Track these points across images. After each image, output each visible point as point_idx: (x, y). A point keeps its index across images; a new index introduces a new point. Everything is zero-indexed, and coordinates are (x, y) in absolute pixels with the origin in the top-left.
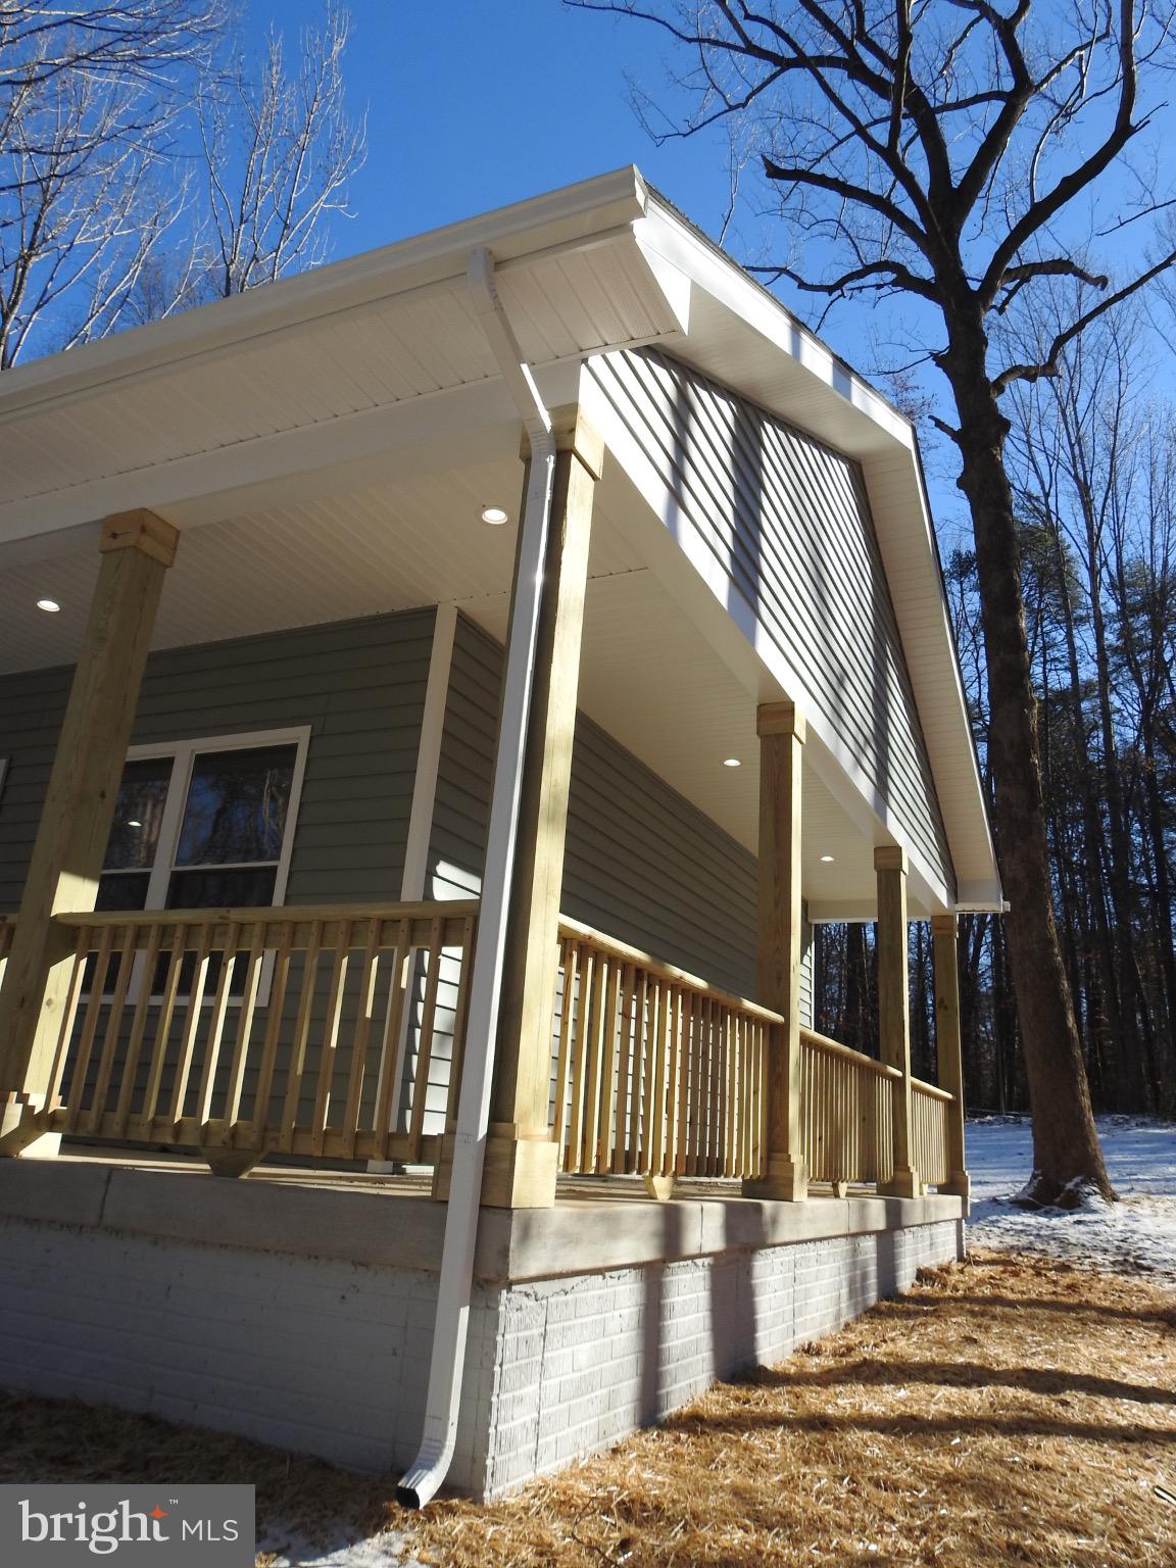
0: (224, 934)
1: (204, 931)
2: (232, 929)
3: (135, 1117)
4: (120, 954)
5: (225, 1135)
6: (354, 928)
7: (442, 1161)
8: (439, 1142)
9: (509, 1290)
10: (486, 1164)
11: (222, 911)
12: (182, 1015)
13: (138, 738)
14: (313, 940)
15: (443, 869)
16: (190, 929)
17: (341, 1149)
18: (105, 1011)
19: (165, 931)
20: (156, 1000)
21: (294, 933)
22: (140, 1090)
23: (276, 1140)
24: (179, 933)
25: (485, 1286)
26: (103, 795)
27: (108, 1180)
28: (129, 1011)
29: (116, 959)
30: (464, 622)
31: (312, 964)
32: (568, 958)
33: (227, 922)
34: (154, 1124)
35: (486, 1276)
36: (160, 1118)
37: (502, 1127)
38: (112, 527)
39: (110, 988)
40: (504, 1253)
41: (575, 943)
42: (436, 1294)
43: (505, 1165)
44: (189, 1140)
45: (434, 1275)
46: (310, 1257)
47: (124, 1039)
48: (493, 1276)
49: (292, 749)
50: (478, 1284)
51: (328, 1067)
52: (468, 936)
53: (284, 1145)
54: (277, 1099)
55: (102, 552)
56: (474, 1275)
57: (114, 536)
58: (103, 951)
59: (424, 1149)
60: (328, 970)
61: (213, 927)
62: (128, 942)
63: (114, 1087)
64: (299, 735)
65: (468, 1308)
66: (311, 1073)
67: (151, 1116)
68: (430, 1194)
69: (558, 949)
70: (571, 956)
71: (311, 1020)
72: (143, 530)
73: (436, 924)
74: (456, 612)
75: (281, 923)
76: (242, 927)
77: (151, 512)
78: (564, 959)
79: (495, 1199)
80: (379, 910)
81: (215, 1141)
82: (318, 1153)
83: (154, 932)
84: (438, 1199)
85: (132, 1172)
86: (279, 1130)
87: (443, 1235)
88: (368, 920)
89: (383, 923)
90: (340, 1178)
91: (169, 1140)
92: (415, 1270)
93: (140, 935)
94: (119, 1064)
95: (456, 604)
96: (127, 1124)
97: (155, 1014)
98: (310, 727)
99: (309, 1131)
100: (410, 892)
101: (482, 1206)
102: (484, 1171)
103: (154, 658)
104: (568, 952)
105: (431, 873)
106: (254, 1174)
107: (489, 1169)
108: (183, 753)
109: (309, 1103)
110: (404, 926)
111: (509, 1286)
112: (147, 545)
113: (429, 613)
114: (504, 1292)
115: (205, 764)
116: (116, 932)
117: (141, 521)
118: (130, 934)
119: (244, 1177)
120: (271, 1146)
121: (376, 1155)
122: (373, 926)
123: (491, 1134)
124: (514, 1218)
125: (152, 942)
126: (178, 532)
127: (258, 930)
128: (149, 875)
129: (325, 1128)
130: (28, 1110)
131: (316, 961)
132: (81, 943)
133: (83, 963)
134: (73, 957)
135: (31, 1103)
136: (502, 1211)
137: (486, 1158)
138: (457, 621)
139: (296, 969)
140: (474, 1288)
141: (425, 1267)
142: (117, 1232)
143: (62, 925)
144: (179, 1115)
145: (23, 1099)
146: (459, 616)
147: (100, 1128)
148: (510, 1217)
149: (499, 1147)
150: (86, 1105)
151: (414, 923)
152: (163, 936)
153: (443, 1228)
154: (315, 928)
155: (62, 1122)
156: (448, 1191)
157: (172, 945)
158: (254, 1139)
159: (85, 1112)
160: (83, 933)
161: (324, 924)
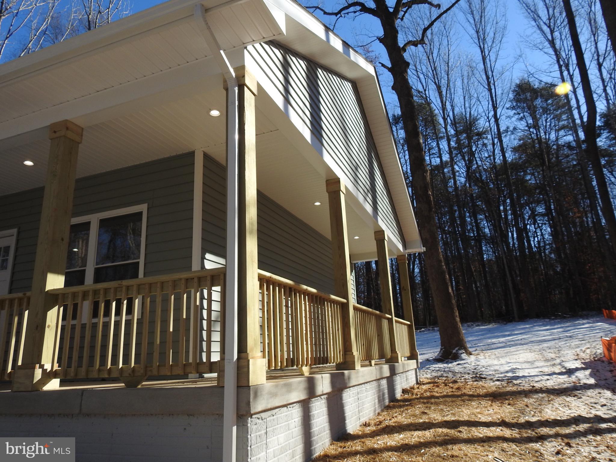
0: (121, 291)
1: (112, 291)
2: (124, 289)
3: (91, 368)
4: (77, 304)
5: (130, 371)
6: (175, 284)
7: (220, 371)
8: (218, 364)
9: (251, 418)
10: (238, 370)
11: (119, 282)
14: (158, 289)
15: (208, 256)
16: (106, 290)
17: (178, 371)
18: (73, 327)
19: (96, 292)
20: (95, 320)
21: (150, 288)
23: (151, 371)
24: (102, 292)
25: (242, 417)
26: (62, 240)
27: (82, 395)
29: (75, 306)
30: (206, 156)
31: (159, 300)
33: (122, 286)
34: (99, 370)
35: (241, 413)
36: (102, 368)
37: (243, 355)
38: (54, 128)
39: (74, 317)
40: (248, 403)
41: (265, 280)
43: (246, 370)
44: (115, 375)
45: (221, 416)
46: (170, 415)
48: (244, 413)
49: (140, 214)
50: (239, 417)
51: (170, 340)
52: (222, 282)
53: (155, 373)
54: (150, 354)
55: (51, 139)
56: (237, 414)
57: (55, 132)
58: (70, 303)
59: (212, 367)
60: (166, 301)
61: (116, 289)
62: (80, 298)
63: (81, 357)
64: (143, 208)
65: (236, 426)
66: (163, 342)
67: (97, 367)
68: (216, 384)
69: (258, 283)
70: (264, 285)
71: (161, 321)
72: (67, 129)
73: (209, 278)
74: (202, 153)
76: (128, 288)
77: (70, 121)
78: (261, 287)
79: (243, 383)
80: (185, 275)
81: (126, 374)
82: (169, 374)
83: (91, 293)
84: (220, 386)
86: (152, 367)
87: (223, 400)
88: (181, 279)
89: (187, 280)
90: (178, 382)
91: (106, 376)
92: (213, 414)
93: (85, 295)
94: (82, 348)
95: (202, 149)
96: (88, 371)
97: (95, 326)
98: (146, 204)
99: (165, 366)
100: (196, 267)
101: (238, 387)
102: (237, 373)
103: (78, 181)
104: (262, 284)
105: (203, 258)
106: (143, 385)
107: (239, 372)
108: (94, 219)
109: (163, 355)
110: (196, 280)
111: (251, 416)
112: (70, 134)
113: (192, 154)
114: (249, 419)
115: (103, 223)
116: (74, 295)
117: (66, 125)
118: (80, 295)
119: (139, 387)
120: (149, 373)
121: (192, 372)
122: (183, 282)
123: (239, 358)
124: (251, 390)
125: (90, 297)
126: (83, 129)
127: (135, 288)
128: (85, 270)
129: (171, 363)
130: (44, 371)
131: (160, 298)
132: (60, 301)
133: (62, 309)
134: (57, 307)
135: (45, 368)
136: (246, 388)
137: (238, 368)
138: (204, 157)
139: (153, 302)
140: (237, 419)
141: (217, 413)
142: (88, 415)
143: (51, 294)
144: (109, 366)
145: (42, 367)
146: (204, 154)
147: (76, 375)
148: (249, 389)
149: (243, 362)
150: (69, 366)
151: (199, 279)
152: (95, 295)
153: (223, 397)
154: (159, 285)
155: (59, 374)
156: (224, 382)
157: (99, 298)
158: (142, 371)
159: (69, 369)
160: (60, 297)
161: (162, 283)
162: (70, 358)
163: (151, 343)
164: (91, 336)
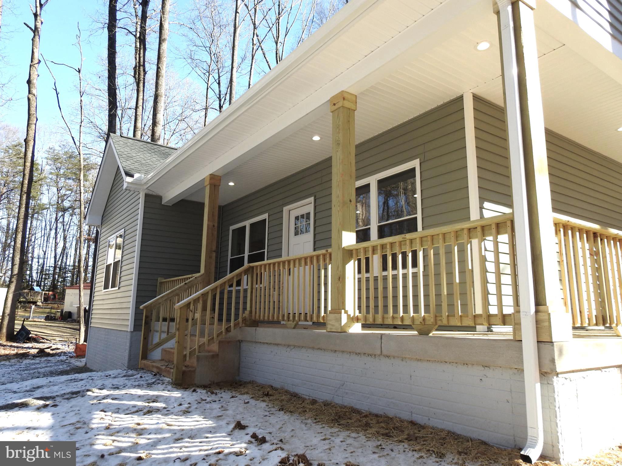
0: (405, 244)
1: (397, 244)
2: (408, 242)
3: (386, 316)
4: (368, 258)
5: (421, 320)
6: (457, 234)
7: (515, 324)
8: (512, 316)
9: (557, 376)
10: (537, 324)
11: (403, 236)
12: (395, 278)
13: (358, 178)
14: (441, 241)
15: (486, 205)
16: (392, 244)
17: (468, 322)
18: (368, 279)
19: (383, 247)
20: (385, 273)
21: (432, 240)
22: (386, 307)
23: (441, 320)
24: (388, 246)
25: (545, 375)
26: (351, 201)
27: (381, 338)
28: (376, 279)
29: (367, 259)
30: (476, 98)
31: (442, 251)
32: (558, 232)
33: (405, 240)
34: (393, 318)
35: (545, 371)
36: (395, 315)
37: (541, 308)
38: (333, 102)
39: (367, 271)
40: (553, 361)
41: (561, 225)
42: (523, 377)
43: (546, 324)
44: (407, 322)
45: (521, 371)
46: (464, 364)
47: (376, 289)
48: (549, 371)
49: (414, 170)
50: (542, 374)
51: (457, 290)
52: (509, 229)
53: (445, 322)
54: (439, 306)
55: (332, 112)
56: (540, 370)
57: (334, 104)
58: (363, 257)
59: (504, 319)
60: (449, 253)
61: (400, 242)
62: (370, 252)
63: (376, 307)
64: (415, 163)
65: (539, 384)
66: (450, 294)
67: (391, 315)
68: (512, 338)
69: (553, 228)
70: (560, 230)
71: (447, 274)
72: (344, 99)
73: (494, 226)
74: (472, 95)
75: (426, 237)
76: (411, 241)
77: (345, 92)
79: (544, 338)
80: (466, 225)
81: (417, 322)
82: (459, 324)
83: (379, 248)
84: (517, 339)
85: (389, 335)
86: (441, 316)
87: (522, 354)
88: (463, 229)
89: (469, 230)
90: (468, 334)
91: (400, 323)
92: (511, 368)
93: (374, 249)
94: (376, 298)
95: (471, 91)
96: (383, 318)
97: (385, 278)
98: (419, 159)
99: (454, 316)
100: (474, 215)
101: (538, 342)
102: (537, 327)
103: (357, 146)
104: (558, 229)
105: (481, 208)
106: (433, 334)
107: (538, 326)
108: (373, 181)
109: (451, 306)
110: (479, 229)
111: (557, 374)
112: (347, 104)
113: (460, 99)
114: (555, 377)
115: (381, 182)
116: (365, 250)
117: (343, 96)
118: (370, 250)
119: (431, 335)
120: (439, 323)
121: (484, 323)
122: (466, 232)
123: (537, 312)
124: (555, 346)
125: (379, 251)
126: (356, 96)
127: (418, 241)
128: (369, 228)
129: (460, 314)
130: (349, 316)
131: (444, 250)
132: (354, 255)
133: (356, 262)
134: (353, 261)
135: (349, 313)
136: (548, 343)
137: (537, 321)
138: (473, 99)
139: (436, 254)
140: (541, 377)
141: (516, 367)
142: (388, 357)
143: (347, 250)
144: (401, 314)
145: (346, 312)
146: (473, 96)
147: (374, 320)
148: (553, 345)
149: (542, 316)
150: (368, 312)
151: (483, 228)
152: (382, 249)
153: (522, 351)
154: (441, 237)
155: (361, 319)
156: (521, 336)
157: (386, 251)
158: (432, 320)
159: (368, 315)
160: (354, 252)
161: (444, 234)
162: (368, 307)
163: (438, 295)
164: (383, 288)
